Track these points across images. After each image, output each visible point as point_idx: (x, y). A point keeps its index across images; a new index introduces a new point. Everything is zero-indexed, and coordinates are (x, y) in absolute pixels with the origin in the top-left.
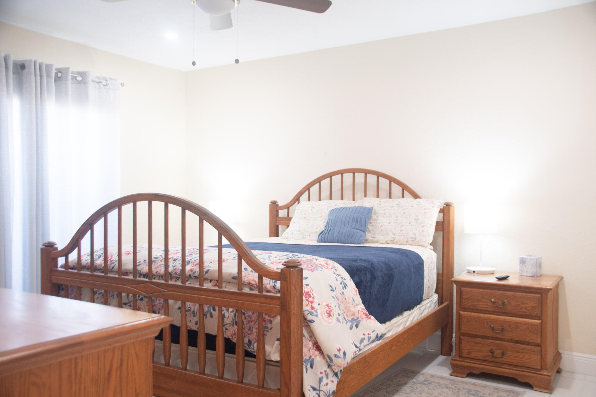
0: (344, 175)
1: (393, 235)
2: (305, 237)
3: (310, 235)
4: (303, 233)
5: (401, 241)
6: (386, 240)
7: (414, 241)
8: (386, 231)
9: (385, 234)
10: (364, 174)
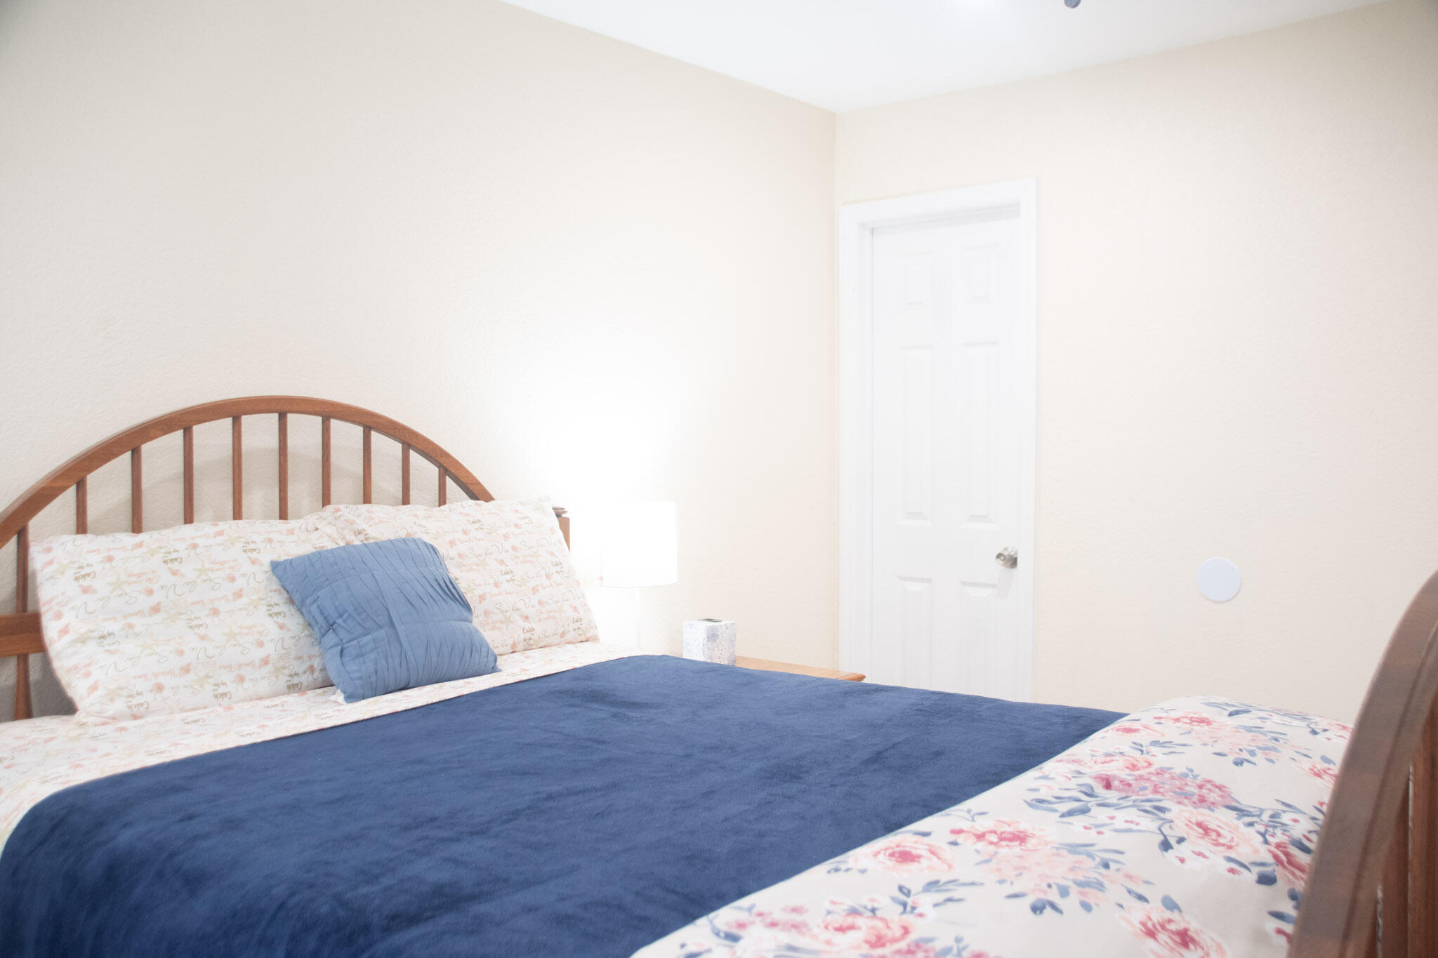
0: (245, 419)
1: (524, 621)
2: (222, 690)
3: (241, 679)
4: (208, 677)
5: (549, 636)
6: (510, 642)
7: (579, 629)
8: (502, 612)
9: (501, 622)
10: (319, 419)
